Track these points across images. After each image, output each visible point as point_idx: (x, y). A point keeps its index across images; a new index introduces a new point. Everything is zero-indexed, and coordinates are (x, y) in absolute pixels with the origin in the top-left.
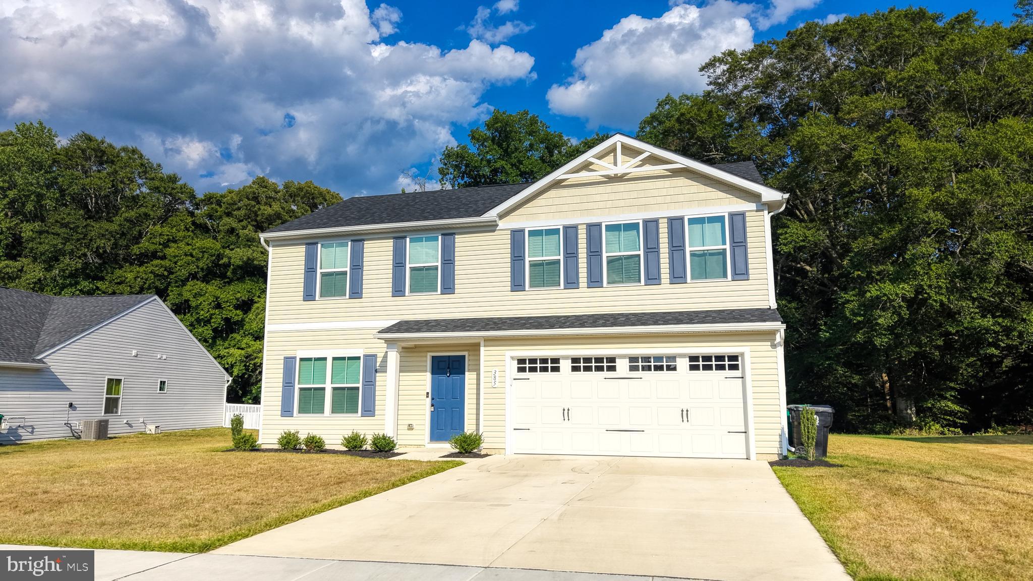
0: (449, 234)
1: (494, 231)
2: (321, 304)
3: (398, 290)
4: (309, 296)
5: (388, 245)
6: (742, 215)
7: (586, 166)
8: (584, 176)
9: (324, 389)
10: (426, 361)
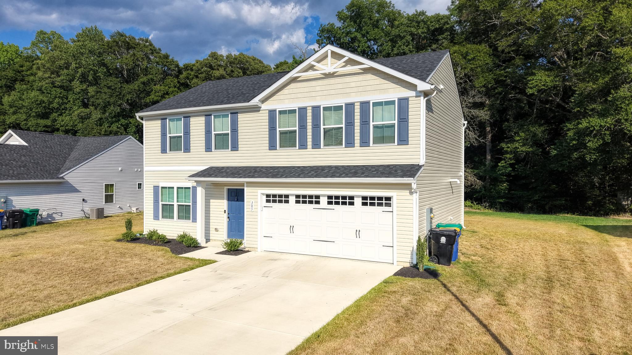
0: (235, 113)
1: (259, 111)
2: (171, 155)
3: (208, 149)
4: (164, 151)
5: (202, 119)
6: (407, 99)
7: (311, 68)
8: (310, 74)
9: (173, 205)
10: (224, 191)
